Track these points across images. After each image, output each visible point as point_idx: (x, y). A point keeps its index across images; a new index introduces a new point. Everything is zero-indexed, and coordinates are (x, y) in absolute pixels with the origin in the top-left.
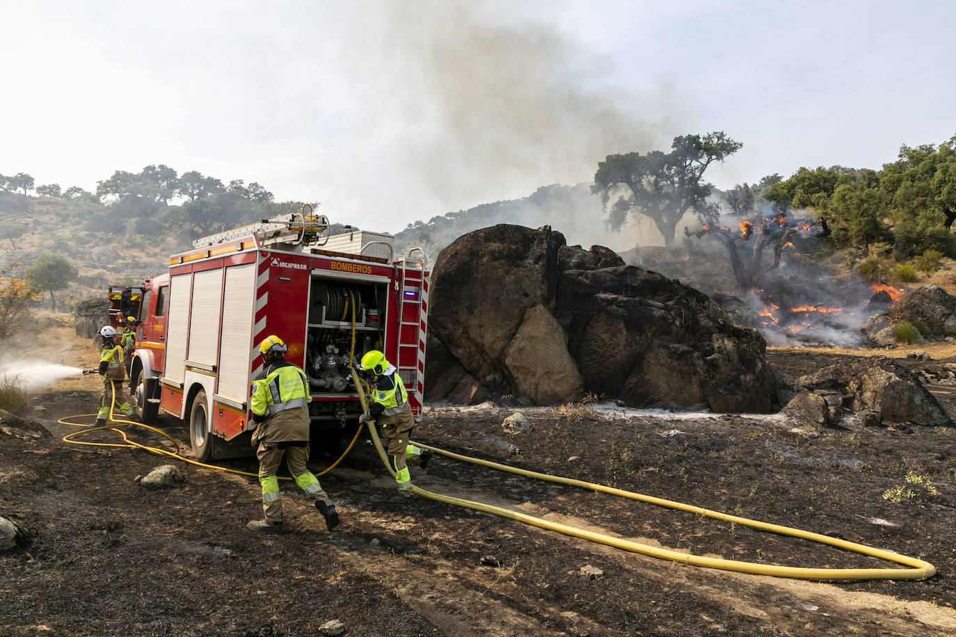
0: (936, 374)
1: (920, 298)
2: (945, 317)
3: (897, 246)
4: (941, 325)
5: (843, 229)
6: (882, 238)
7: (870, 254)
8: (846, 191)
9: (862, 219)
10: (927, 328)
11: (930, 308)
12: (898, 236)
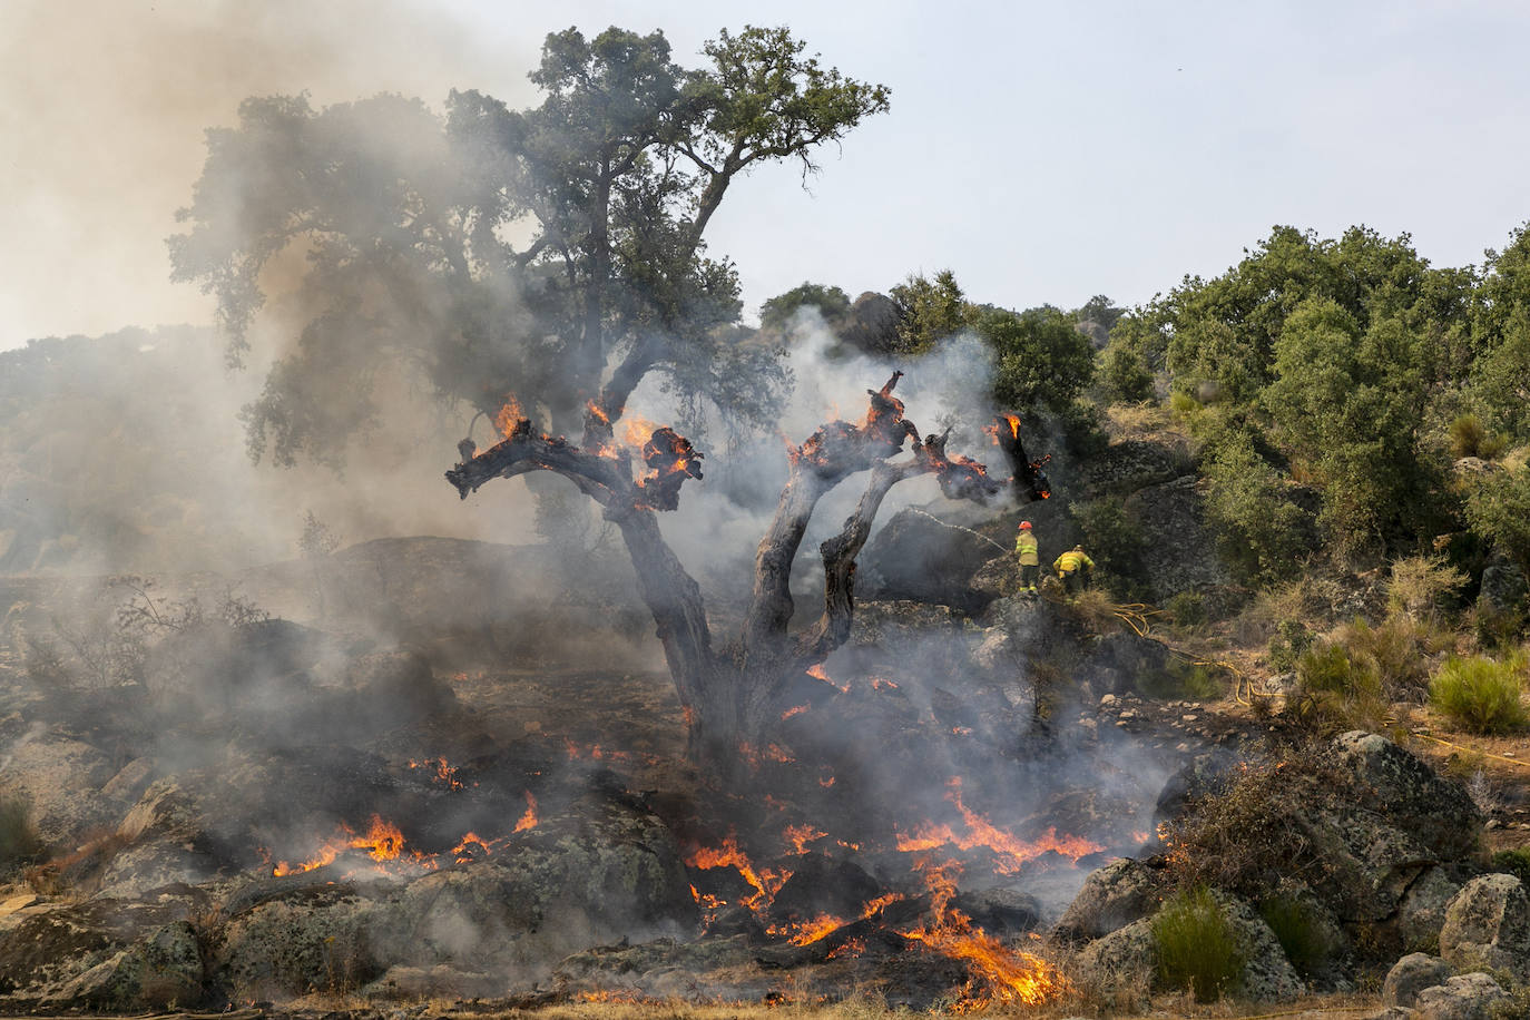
1: (1312, 790)
2: (1407, 881)
3: (1498, 576)
4: (1387, 919)
5: (1293, 495)
6: (1442, 540)
7: (1392, 606)
8: (1320, 327)
9: (1349, 450)
10: (1326, 928)
11: (1347, 837)
12: (1484, 529)
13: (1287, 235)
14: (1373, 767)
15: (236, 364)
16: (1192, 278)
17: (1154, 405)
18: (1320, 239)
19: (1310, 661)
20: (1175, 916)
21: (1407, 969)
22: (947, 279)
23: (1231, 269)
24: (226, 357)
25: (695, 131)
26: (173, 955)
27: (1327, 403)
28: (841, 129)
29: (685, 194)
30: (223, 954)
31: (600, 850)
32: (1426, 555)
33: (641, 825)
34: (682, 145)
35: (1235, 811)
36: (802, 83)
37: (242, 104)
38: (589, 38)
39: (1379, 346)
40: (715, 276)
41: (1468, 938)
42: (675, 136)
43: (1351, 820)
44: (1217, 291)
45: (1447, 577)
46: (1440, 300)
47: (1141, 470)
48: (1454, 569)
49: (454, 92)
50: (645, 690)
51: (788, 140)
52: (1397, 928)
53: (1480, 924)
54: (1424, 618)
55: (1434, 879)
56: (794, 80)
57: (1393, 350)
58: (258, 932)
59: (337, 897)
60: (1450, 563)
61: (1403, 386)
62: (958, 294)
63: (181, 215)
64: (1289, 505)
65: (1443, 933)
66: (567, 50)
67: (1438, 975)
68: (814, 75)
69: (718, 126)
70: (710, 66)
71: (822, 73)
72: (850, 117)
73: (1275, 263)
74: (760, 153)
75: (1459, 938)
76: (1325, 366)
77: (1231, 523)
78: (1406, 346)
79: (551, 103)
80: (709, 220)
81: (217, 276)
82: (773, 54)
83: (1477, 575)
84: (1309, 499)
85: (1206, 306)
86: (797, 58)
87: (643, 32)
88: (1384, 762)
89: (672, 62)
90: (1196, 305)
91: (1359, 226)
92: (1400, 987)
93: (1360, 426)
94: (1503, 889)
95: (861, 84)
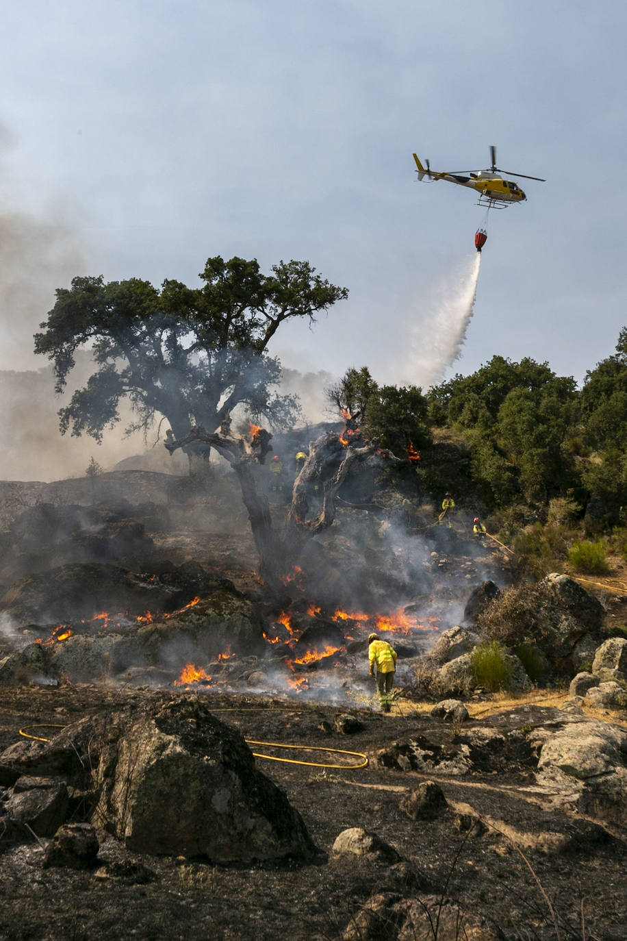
0: (437, 749)
1: (536, 598)
2: (576, 639)
3: (592, 507)
4: (568, 656)
5: (509, 469)
6: (570, 490)
7: (550, 519)
8: (522, 399)
9: (534, 451)
10: (542, 659)
11: (551, 619)
12: (590, 487)
13: (498, 360)
14: (563, 590)
15: (60, 391)
16: (459, 375)
17: (448, 428)
18: (512, 362)
19: (518, 540)
20: (481, 653)
21: (580, 679)
22: (365, 370)
23: (475, 372)
24: (56, 387)
25: (267, 301)
26: (31, 659)
27: (527, 431)
28: (328, 305)
29: (261, 328)
30: (53, 658)
31: (225, 615)
32: (565, 497)
33: (243, 605)
34: (260, 308)
35: (506, 607)
36: (312, 284)
37: (74, 280)
38: (226, 261)
39: (547, 408)
40: (271, 364)
41: (605, 666)
42: (258, 304)
43: (553, 612)
44: (470, 381)
45: (573, 506)
46: (560, 390)
47: (446, 455)
48: (576, 503)
49: (166, 280)
50: (238, 543)
51: (305, 308)
52: (571, 661)
53: (611, 660)
54: (563, 523)
55: (587, 639)
56: (310, 283)
57: (553, 411)
58: (69, 649)
59: (107, 634)
60: (574, 501)
61: (557, 425)
62: (370, 376)
63: (43, 325)
64: (508, 473)
65: (594, 663)
66: (215, 266)
67: (593, 682)
68: (318, 282)
69: (277, 301)
70: (274, 275)
71: (321, 282)
72: (331, 301)
73: (494, 371)
74: (293, 313)
75: (601, 666)
76: (526, 416)
77: (484, 480)
78: (558, 409)
79: (207, 288)
80: (269, 340)
81: (55, 352)
82: (302, 272)
83: (585, 506)
84: (516, 471)
85: (465, 387)
86: (311, 275)
87: (248, 260)
88: (567, 587)
89: (259, 273)
90: (461, 386)
91: (528, 358)
92: (577, 687)
93: (539, 441)
94: (621, 645)
95: (337, 287)
